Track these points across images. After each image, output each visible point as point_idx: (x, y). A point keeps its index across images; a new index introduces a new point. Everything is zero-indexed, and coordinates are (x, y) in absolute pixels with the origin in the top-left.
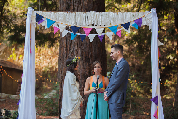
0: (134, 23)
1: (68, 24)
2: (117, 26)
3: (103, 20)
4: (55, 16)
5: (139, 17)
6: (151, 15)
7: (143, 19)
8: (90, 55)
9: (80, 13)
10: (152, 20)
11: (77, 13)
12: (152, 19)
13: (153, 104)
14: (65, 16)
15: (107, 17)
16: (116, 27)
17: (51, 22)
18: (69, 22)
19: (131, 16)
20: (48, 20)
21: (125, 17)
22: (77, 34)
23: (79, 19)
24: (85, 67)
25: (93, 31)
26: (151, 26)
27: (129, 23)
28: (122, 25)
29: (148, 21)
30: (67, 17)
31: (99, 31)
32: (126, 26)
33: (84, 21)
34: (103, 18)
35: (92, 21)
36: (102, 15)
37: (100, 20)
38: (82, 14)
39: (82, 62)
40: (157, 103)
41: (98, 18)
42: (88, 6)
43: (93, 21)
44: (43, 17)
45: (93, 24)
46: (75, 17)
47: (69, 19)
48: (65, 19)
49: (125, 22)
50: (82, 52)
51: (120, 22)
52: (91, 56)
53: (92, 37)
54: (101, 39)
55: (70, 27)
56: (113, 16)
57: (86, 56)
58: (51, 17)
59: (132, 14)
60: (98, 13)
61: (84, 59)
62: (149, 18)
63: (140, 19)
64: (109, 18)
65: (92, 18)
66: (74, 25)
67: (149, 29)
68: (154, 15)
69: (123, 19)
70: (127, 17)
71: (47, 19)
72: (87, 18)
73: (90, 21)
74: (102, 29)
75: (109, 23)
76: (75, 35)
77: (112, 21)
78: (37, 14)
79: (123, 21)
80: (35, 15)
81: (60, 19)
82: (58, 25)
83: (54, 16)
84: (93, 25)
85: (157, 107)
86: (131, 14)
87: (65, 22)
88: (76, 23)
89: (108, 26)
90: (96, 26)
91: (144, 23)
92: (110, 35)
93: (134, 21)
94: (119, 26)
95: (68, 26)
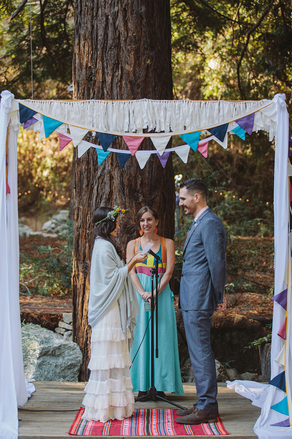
0: (236, 125)
1: (90, 128)
2: (200, 132)
3: (168, 119)
4: (62, 109)
5: (248, 112)
6: (273, 108)
7: (257, 117)
8: (139, 182)
9: (116, 102)
10: (276, 120)
11: (110, 102)
12: (277, 116)
13: (277, 308)
14: (84, 111)
15: (177, 112)
16: (196, 136)
17: (52, 125)
18: (92, 123)
19: (229, 111)
20: (47, 120)
21: (216, 111)
22: (110, 150)
23: (115, 116)
25: (147, 144)
26: (274, 133)
27: (225, 126)
28: (209, 130)
29: (268, 121)
30: (88, 112)
31: (160, 143)
32: (220, 131)
33: (127, 121)
34: (168, 114)
35: (143, 120)
36: (166, 109)
37: (162, 120)
38: (122, 105)
39: (121, 198)
40: (285, 307)
41: (157, 115)
43: (145, 121)
44: (35, 113)
45: (145, 127)
46: (106, 114)
47: (92, 116)
48: (83, 117)
49: (218, 123)
50: (122, 175)
51: (205, 124)
52: (141, 185)
53: (143, 158)
54: (164, 163)
55: (94, 134)
56: (191, 110)
57: (130, 186)
58: (53, 111)
59: (232, 106)
60: (156, 103)
61: (127, 191)
62: (269, 113)
63: (251, 117)
64: (181, 114)
65: (145, 115)
66: (103, 130)
67: (271, 140)
68: (281, 108)
69: (211, 117)
70: (221, 113)
71: (44, 117)
72: (131, 115)
73: (138, 121)
74: (167, 140)
75: (181, 127)
76: (107, 153)
77: (188, 121)
78: (22, 107)
79: (213, 121)
80: (18, 108)
81: (72, 116)
83: (59, 111)
84: (145, 131)
85: (284, 314)
86: (229, 106)
87: (83, 124)
88: (108, 127)
89: (179, 132)
90: (153, 131)
91: (258, 126)
92: (183, 153)
93: (237, 121)
94: (203, 133)
95: (90, 133)
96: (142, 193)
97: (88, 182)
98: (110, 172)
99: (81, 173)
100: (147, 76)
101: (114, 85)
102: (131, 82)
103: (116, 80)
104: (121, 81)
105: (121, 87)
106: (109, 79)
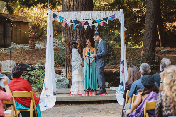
0: (110, 18)
1: (72, 19)
4: (64, 14)
5: (113, 14)
6: (120, 13)
7: (116, 15)
8: (84, 32)
9: (78, 12)
10: (121, 16)
11: (77, 12)
13: (121, 65)
14: (70, 15)
15: (94, 14)
17: (62, 18)
18: (72, 18)
19: (108, 14)
20: (60, 17)
21: (105, 14)
22: (77, 25)
23: (78, 16)
24: (81, 40)
25: (87, 23)
26: (120, 19)
27: (107, 18)
28: (103, 19)
29: (118, 17)
31: (90, 23)
32: (106, 19)
33: (81, 17)
36: (91, 14)
37: (91, 17)
38: (80, 13)
39: (79, 37)
40: (123, 65)
41: (89, 15)
42: (82, 2)
43: (86, 17)
44: (57, 15)
46: (76, 15)
47: (72, 16)
48: (70, 16)
49: (105, 17)
50: (79, 30)
51: (102, 17)
52: (85, 33)
53: (86, 27)
54: (91, 28)
55: (73, 21)
56: (98, 14)
57: (82, 33)
58: (62, 15)
59: (109, 12)
60: (89, 12)
61: (81, 35)
62: (119, 14)
64: (96, 15)
65: (86, 15)
66: (75, 19)
67: (119, 21)
68: (122, 13)
69: (104, 16)
71: (59, 16)
72: (82, 15)
73: (84, 17)
74: (92, 22)
76: (76, 25)
77: (97, 17)
78: (53, 14)
80: (52, 14)
81: (67, 16)
82: (66, 20)
84: (86, 20)
85: (123, 66)
87: (70, 18)
88: (76, 19)
89: (95, 20)
90: (88, 20)
91: (116, 18)
92: (96, 25)
93: (110, 16)
94: (101, 20)
95: (72, 20)
96: (85, 35)
97: (70, 32)
98: (76, 29)
99: (67, 30)
100: (86, 2)
101: (77, 5)
102: (81, 4)
103: (77, 3)
104: (78, 3)
105: (79, 5)
106: (75, 3)
